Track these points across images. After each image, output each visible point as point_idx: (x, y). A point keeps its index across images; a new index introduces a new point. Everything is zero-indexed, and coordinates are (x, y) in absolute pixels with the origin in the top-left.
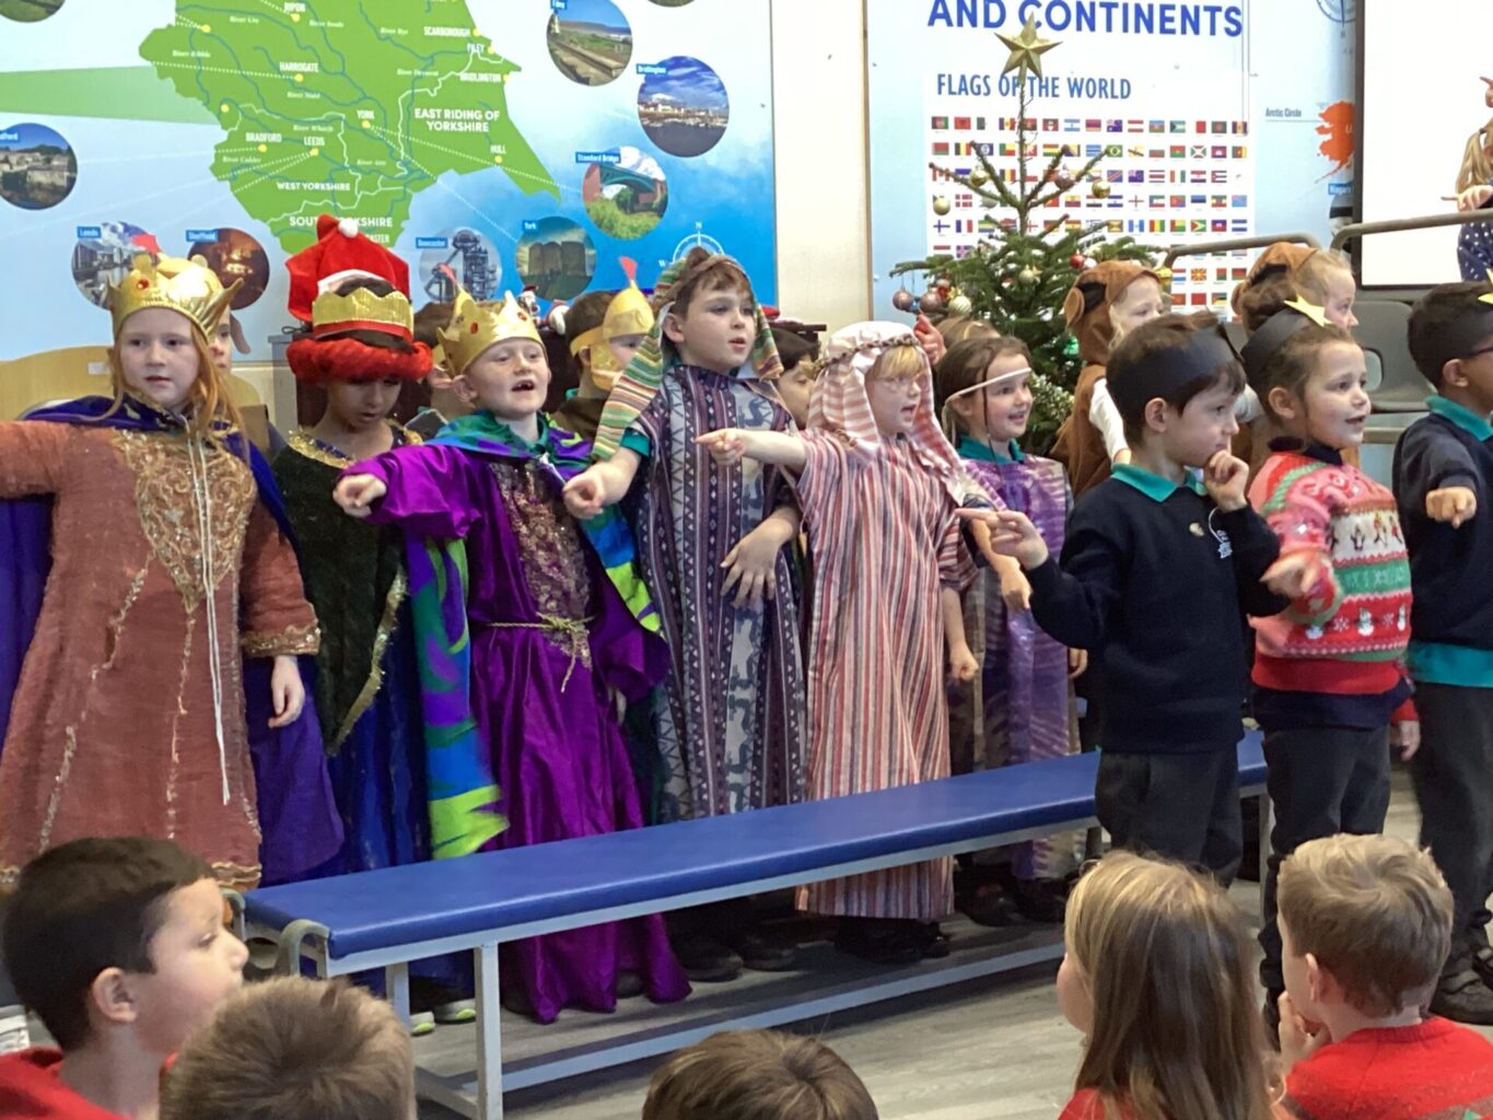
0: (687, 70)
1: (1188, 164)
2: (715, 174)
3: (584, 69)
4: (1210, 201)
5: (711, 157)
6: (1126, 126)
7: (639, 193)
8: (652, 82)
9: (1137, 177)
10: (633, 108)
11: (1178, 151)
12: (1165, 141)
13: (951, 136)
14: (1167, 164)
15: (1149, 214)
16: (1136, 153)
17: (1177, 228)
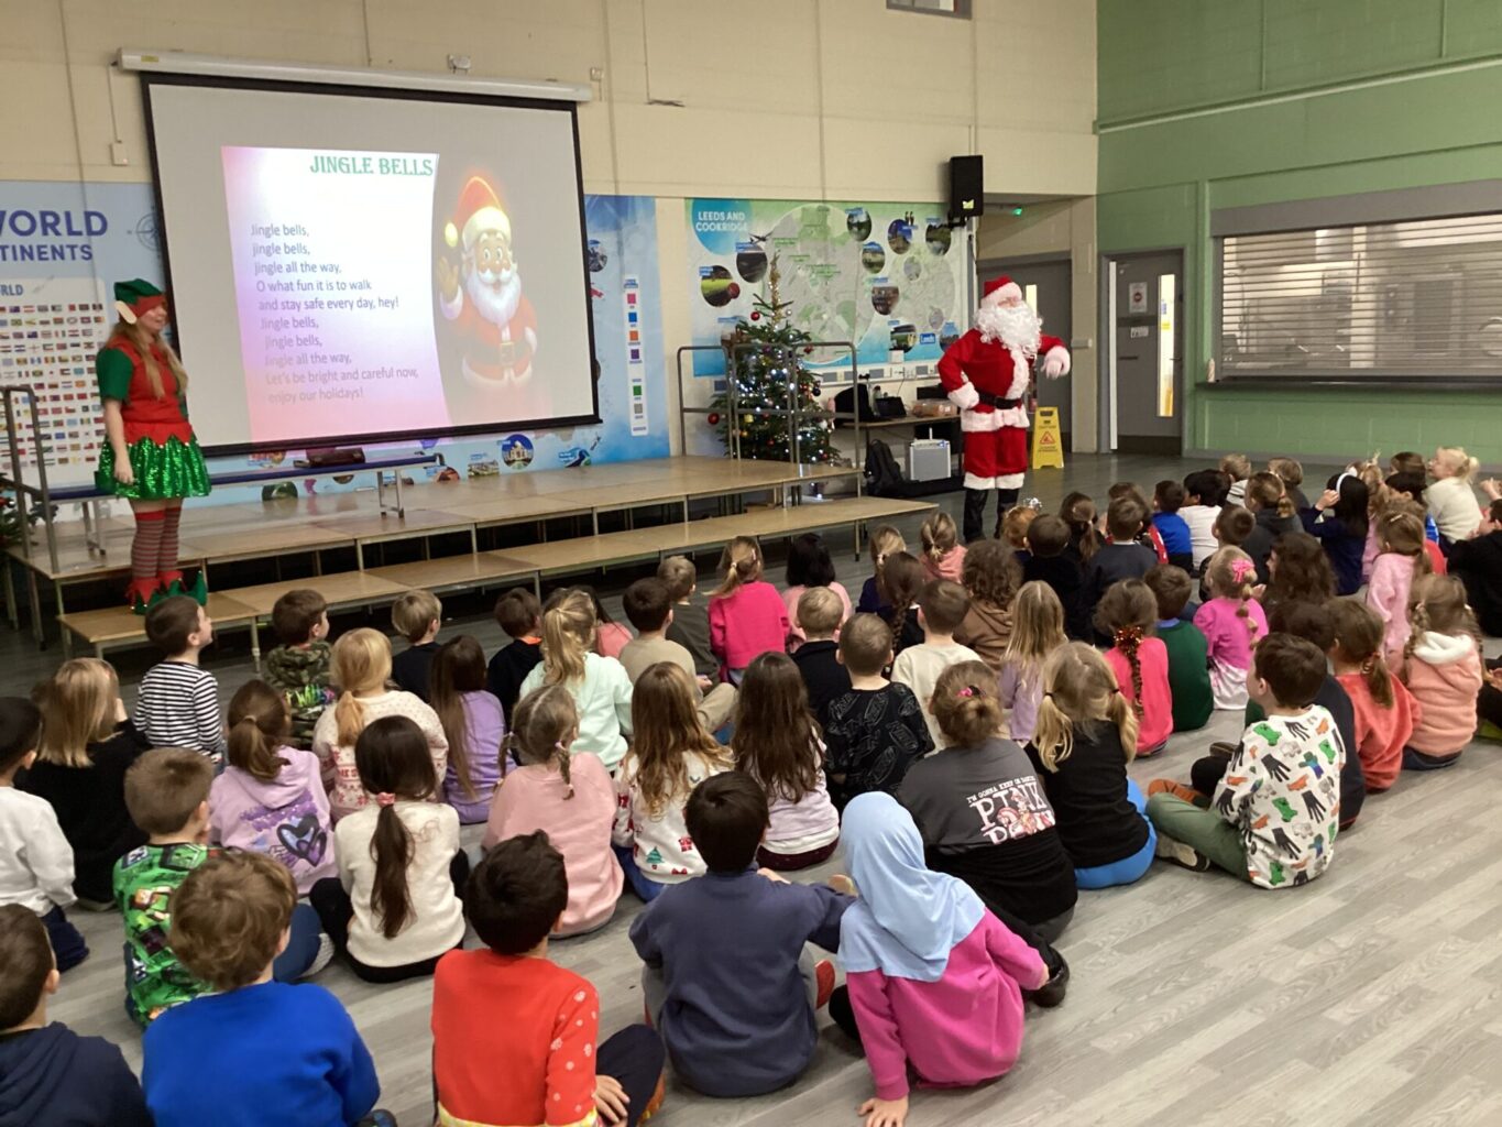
1: (66, 327)
4: (83, 346)
6: (22, 309)
9: (33, 335)
11: (58, 321)
12: (50, 315)
14: (52, 328)
15: (43, 354)
16: (30, 323)
17: (62, 360)
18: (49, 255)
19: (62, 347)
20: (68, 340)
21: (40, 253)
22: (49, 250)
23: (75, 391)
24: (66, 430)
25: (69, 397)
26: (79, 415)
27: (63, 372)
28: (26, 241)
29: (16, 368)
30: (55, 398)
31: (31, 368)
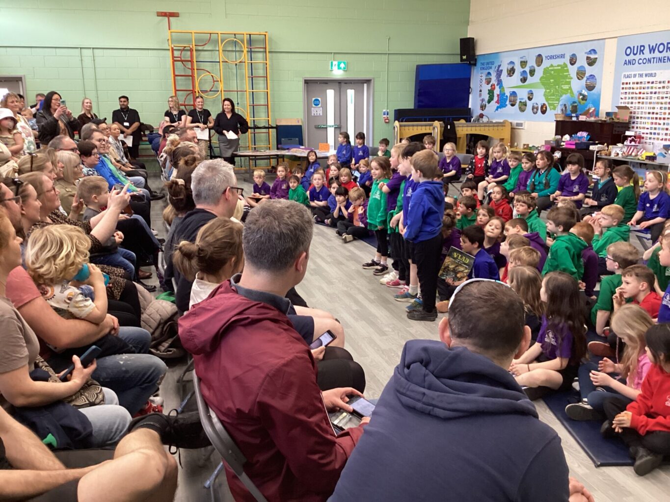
0: (592, 76)
1: (665, 90)
2: (594, 94)
3: (580, 78)
5: (593, 91)
6: (654, 82)
7: (584, 98)
8: (588, 79)
9: (655, 93)
10: (585, 83)
12: (661, 85)
13: (625, 86)
14: (661, 90)
15: (657, 100)
16: (656, 88)
17: (661, 103)
18: (666, 61)
19: (662, 98)
20: (665, 95)
21: (664, 60)
22: (666, 58)
23: (663, 116)
24: (657, 131)
25: (660, 119)
26: (662, 126)
27: (661, 108)
28: (661, 55)
29: (648, 105)
30: (656, 118)
31: (652, 106)
